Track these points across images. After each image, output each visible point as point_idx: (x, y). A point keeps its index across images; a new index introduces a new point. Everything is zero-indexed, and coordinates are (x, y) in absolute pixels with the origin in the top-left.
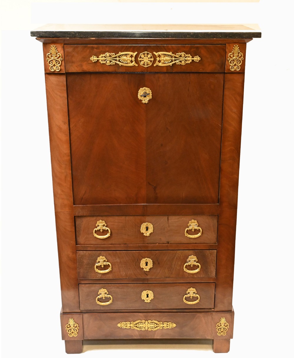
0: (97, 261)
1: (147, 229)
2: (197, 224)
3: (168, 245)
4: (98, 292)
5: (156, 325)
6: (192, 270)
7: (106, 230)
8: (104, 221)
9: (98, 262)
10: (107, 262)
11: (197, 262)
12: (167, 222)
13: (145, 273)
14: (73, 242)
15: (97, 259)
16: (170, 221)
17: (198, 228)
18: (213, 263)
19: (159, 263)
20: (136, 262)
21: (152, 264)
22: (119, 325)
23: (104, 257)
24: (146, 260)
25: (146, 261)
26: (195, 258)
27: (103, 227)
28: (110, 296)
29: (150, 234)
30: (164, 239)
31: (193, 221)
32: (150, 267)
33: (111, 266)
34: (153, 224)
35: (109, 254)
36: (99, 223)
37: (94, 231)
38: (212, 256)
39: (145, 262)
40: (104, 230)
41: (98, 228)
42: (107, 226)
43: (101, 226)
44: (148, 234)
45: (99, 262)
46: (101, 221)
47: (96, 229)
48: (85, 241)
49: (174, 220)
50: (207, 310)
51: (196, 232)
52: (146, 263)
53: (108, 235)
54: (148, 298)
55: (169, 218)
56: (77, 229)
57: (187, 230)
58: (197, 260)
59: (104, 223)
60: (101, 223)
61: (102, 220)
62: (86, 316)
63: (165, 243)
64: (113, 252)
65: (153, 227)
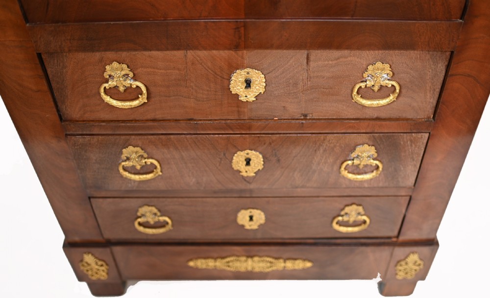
0: (123, 157)
1: (248, 84)
2: (388, 72)
3: (304, 122)
4: (137, 211)
5: (269, 264)
6: (359, 174)
7: (134, 86)
8: (125, 66)
9: (125, 158)
10: (148, 158)
11: (374, 159)
12: (305, 66)
13: (245, 180)
14: (52, 116)
15: (121, 153)
16: (312, 64)
17: (390, 83)
18: (413, 160)
19: (279, 160)
20: (221, 159)
21: (262, 163)
22: (191, 264)
23: (138, 149)
24: (248, 154)
25: (248, 156)
26: (372, 151)
27: (125, 80)
28: (167, 219)
29: (256, 97)
30: (294, 109)
31: (379, 64)
32: (258, 168)
33: (158, 167)
34: (265, 72)
35: (149, 142)
36: (112, 70)
37: (102, 90)
38: (416, 146)
39: (243, 159)
40: (128, 89)
41: (112, 83)
42: (135, 78)
43: (119, 77)
44: (251, 98)
45: (128, 159)
46: (115, 65)
47: (106, 85)
48: (84, 114)
49: (326, 62)
50: (382, 241)
51: (383, 91)
52: (246, 160)
53: (143, 99)
54: (251, 223)
55: (312, 58)
56: (54, 85)
57: (360, 87)
58: (376, 155)
59: (126, 71)
60: (117, 69)
61: (120, 63)
62: (117, 250)
63: (296, 117)
64: (159, 138)
65: (264, 80)
